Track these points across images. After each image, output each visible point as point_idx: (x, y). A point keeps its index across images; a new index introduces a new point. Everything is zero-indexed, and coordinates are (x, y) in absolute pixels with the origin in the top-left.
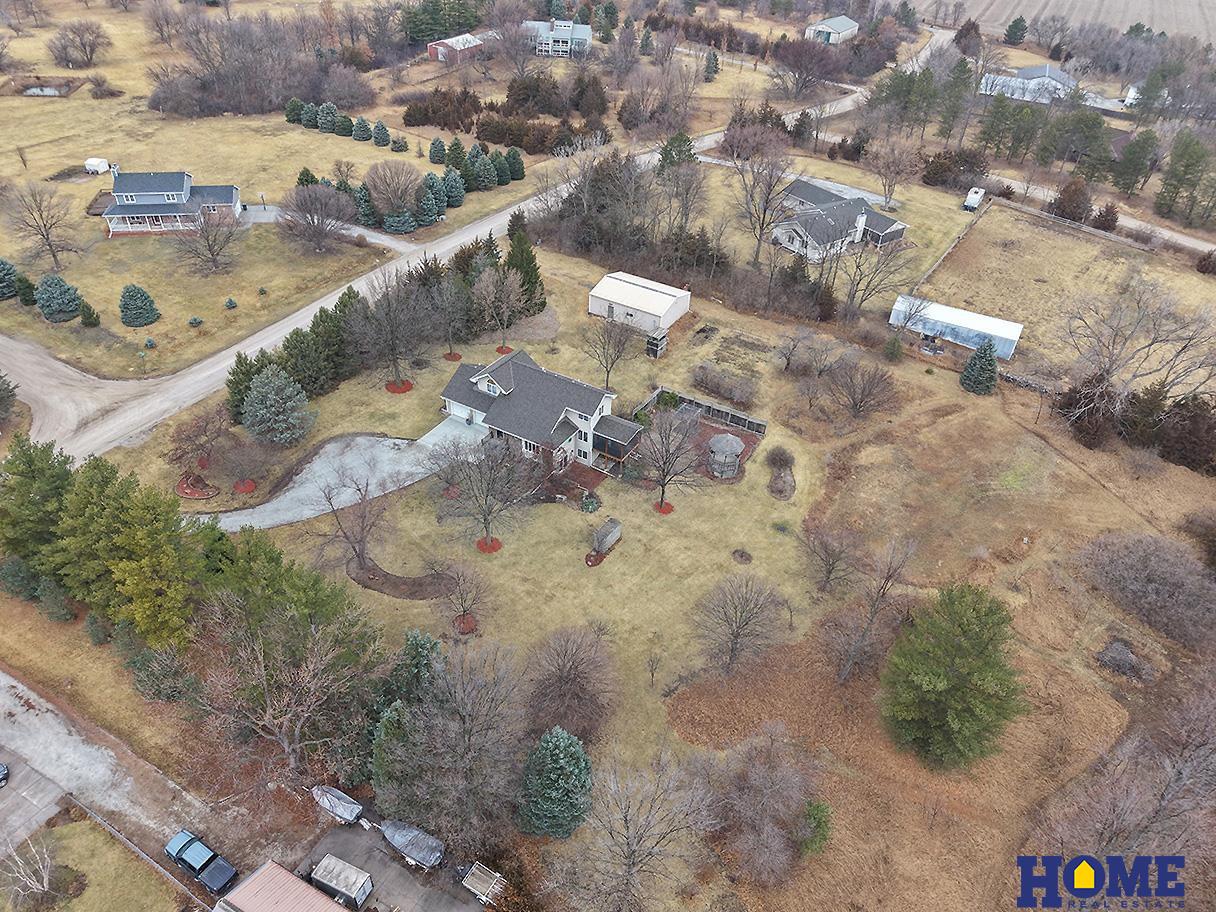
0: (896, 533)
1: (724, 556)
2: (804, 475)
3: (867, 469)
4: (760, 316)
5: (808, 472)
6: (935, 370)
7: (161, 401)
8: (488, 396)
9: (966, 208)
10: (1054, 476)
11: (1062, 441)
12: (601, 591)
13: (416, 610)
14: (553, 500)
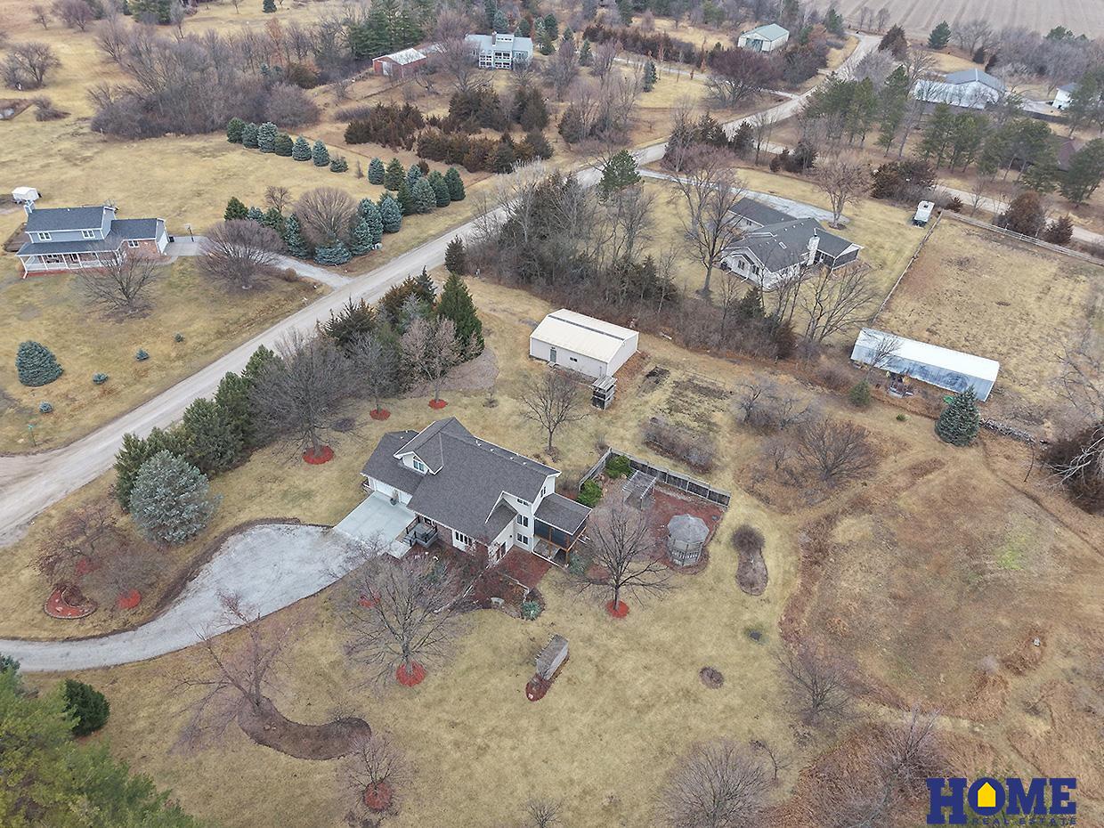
0: (886, 635)
1: (690, 678)
2: (776, 560)
3: (846, 548)
4: (714, 355)
5: (780, 555)
6: (907, 416)
7: (46, 485)
8: (415, 473)
9: (916, 223)
10: (1056, 551)
11: (1058, 503)
12: (545, 737)
13: (318, 777)
14: (487, 605)
